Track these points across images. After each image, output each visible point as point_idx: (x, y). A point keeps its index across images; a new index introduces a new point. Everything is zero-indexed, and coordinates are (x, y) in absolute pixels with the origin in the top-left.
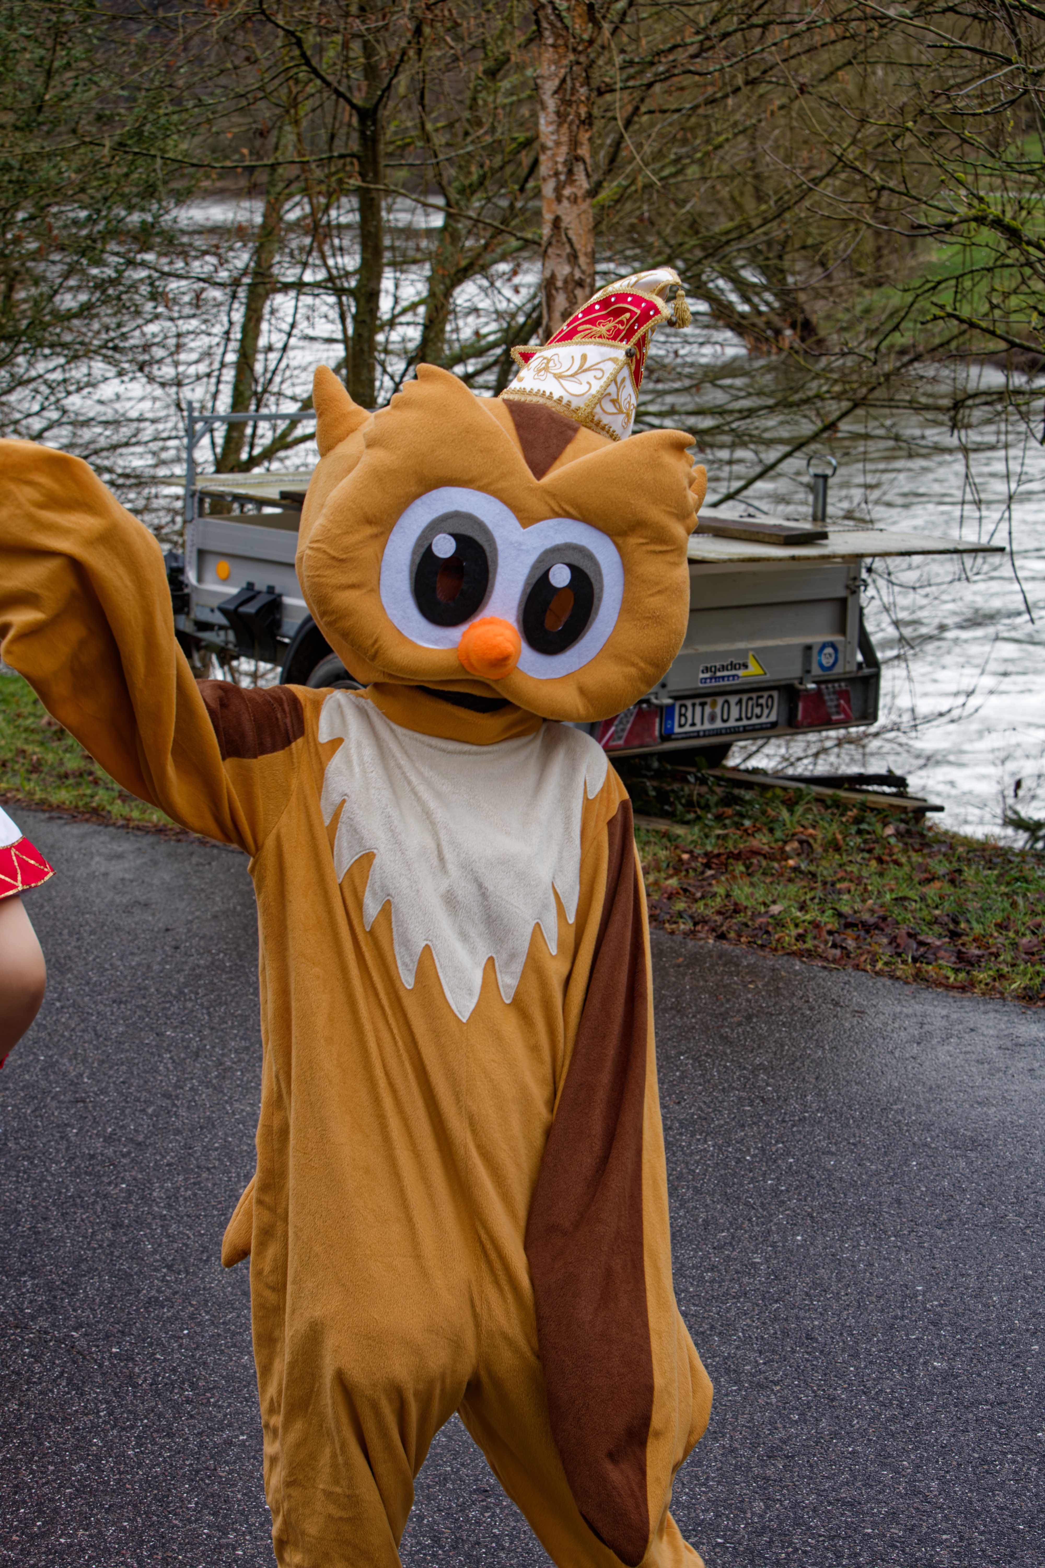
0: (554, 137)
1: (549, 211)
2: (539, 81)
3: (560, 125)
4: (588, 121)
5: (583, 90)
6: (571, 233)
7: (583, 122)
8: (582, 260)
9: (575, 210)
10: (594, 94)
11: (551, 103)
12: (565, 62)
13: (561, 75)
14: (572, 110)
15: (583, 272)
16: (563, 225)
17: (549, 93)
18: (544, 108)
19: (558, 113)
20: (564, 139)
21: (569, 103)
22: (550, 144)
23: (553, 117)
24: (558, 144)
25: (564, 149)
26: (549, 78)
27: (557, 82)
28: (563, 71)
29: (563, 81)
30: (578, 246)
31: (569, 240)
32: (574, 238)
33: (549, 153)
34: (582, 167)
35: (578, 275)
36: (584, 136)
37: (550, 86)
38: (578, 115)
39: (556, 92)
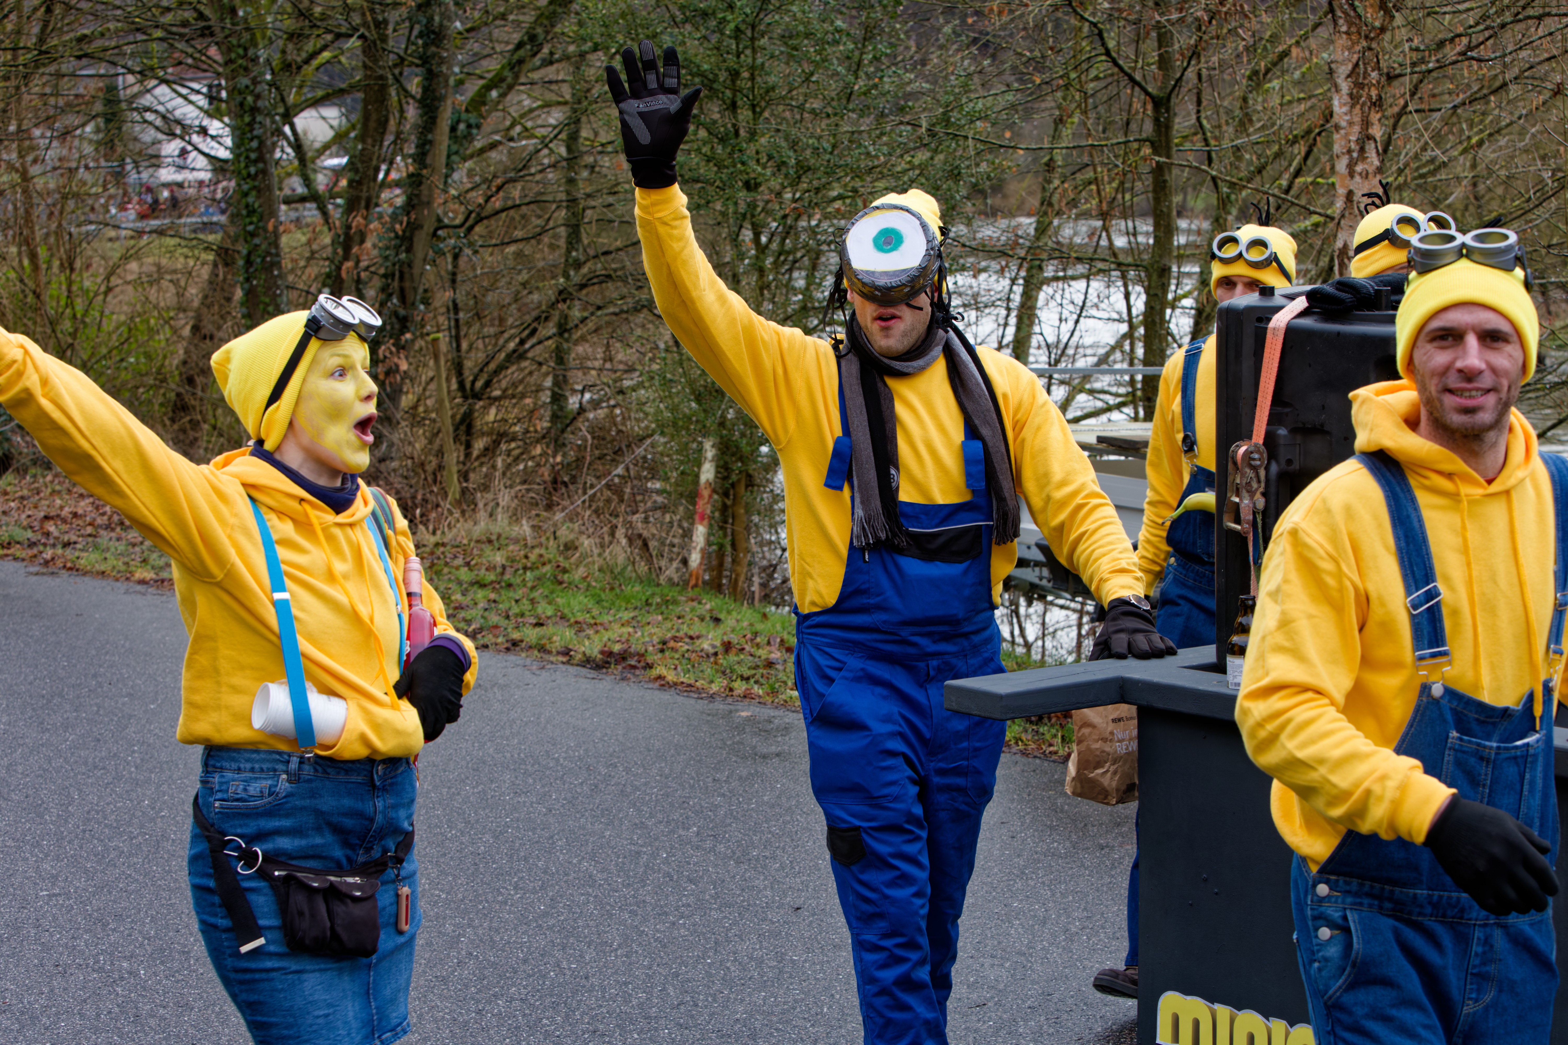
0: (1347, 118)
1: (1342, 186)
2: (1333, 66)
3: (1353, 106)
4: (1378, 104)
5: (1374, 75)
7: (1374, 104)
10: (1383, 79)
11: (1345, 86)
12: (1358, 48)
13: (1354, 60)
14: (1364, 93)
17: (1343, 76)
18: (1338, 90)
19: (1351, 95)
20: (1357, 119)
21: (1361, 86)
22: (1343, 124)
23: (1346, 99)
24: (1351, 123)
25: (1357, 129)
26: (1343, 63)
27: (1350, 66)
28: (1356, 56)
29: (1356, 65)
33: (1342, 132)
34: (1373, 145)
36: (1375, 117)
37: (1343, 70)
38: (1370, 97)
39: (1349, 76)
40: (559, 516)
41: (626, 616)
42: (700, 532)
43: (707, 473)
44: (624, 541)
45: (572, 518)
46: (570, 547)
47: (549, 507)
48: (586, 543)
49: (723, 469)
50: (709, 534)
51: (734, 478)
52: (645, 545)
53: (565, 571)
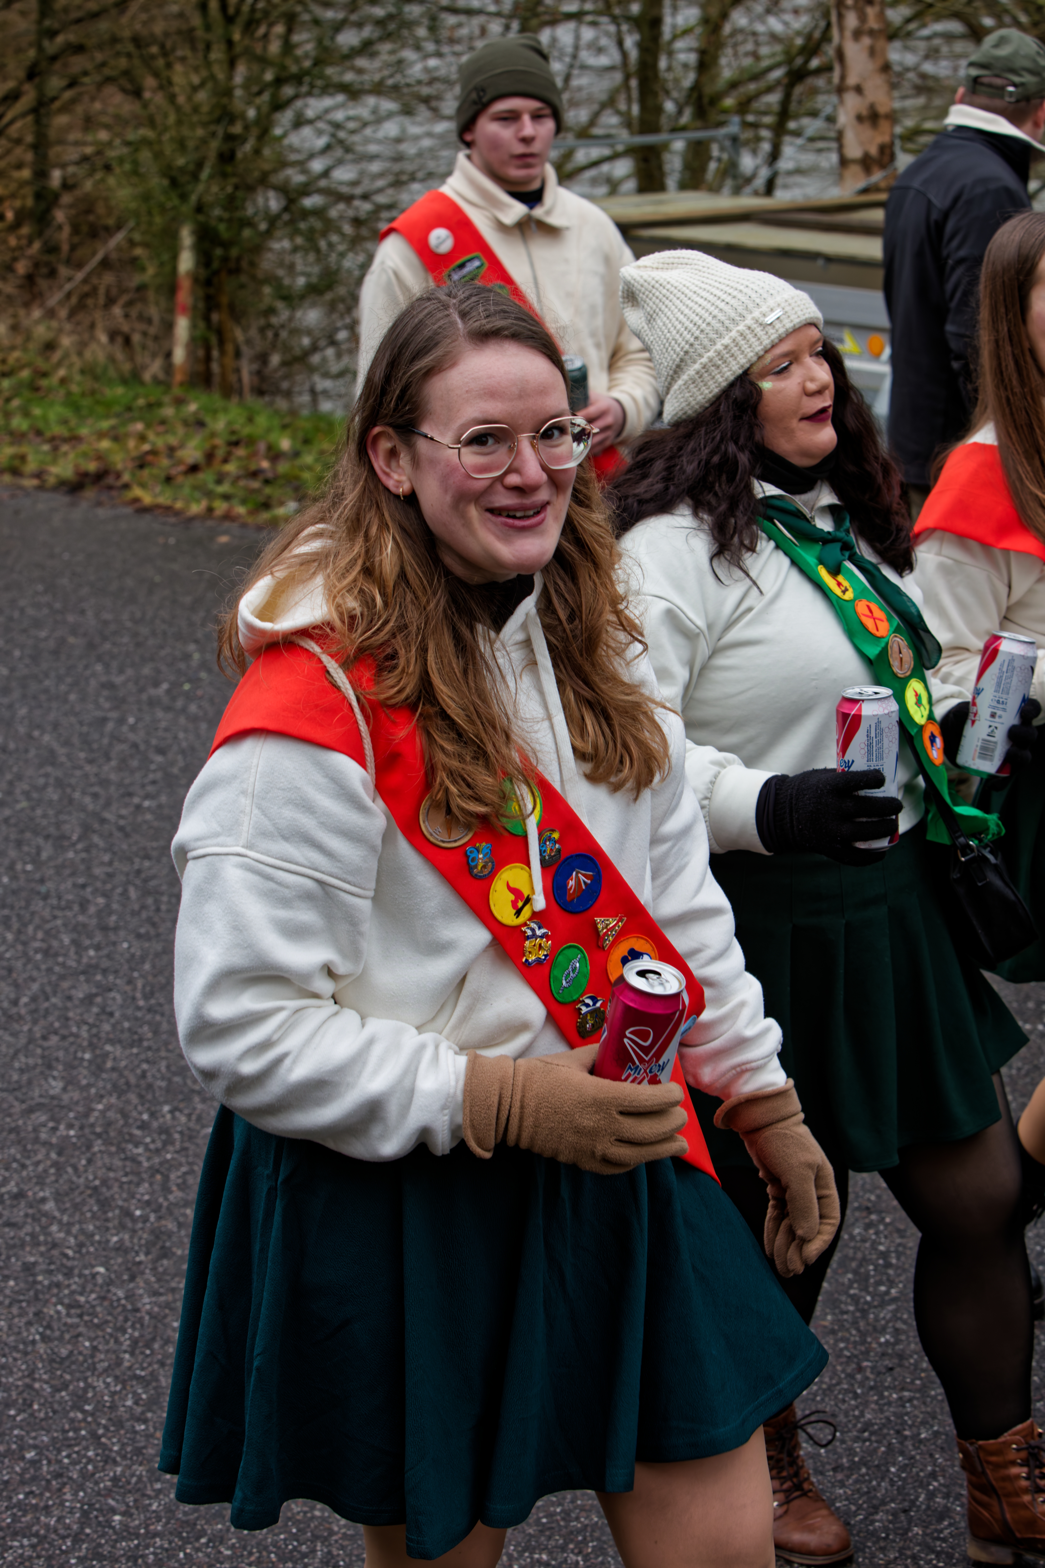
40: (37, 313)
41: (105, 424)
42: (182, 326)
43: (186, 262)
44: (103, 338)
45: (51, 314)
46: (50, 346)
47: (27, 305)
48: (66, 341)
49: (204, 256)
50: (193, 326)
51: (216, 265)
52: (127, 341)
53: (45, 375)
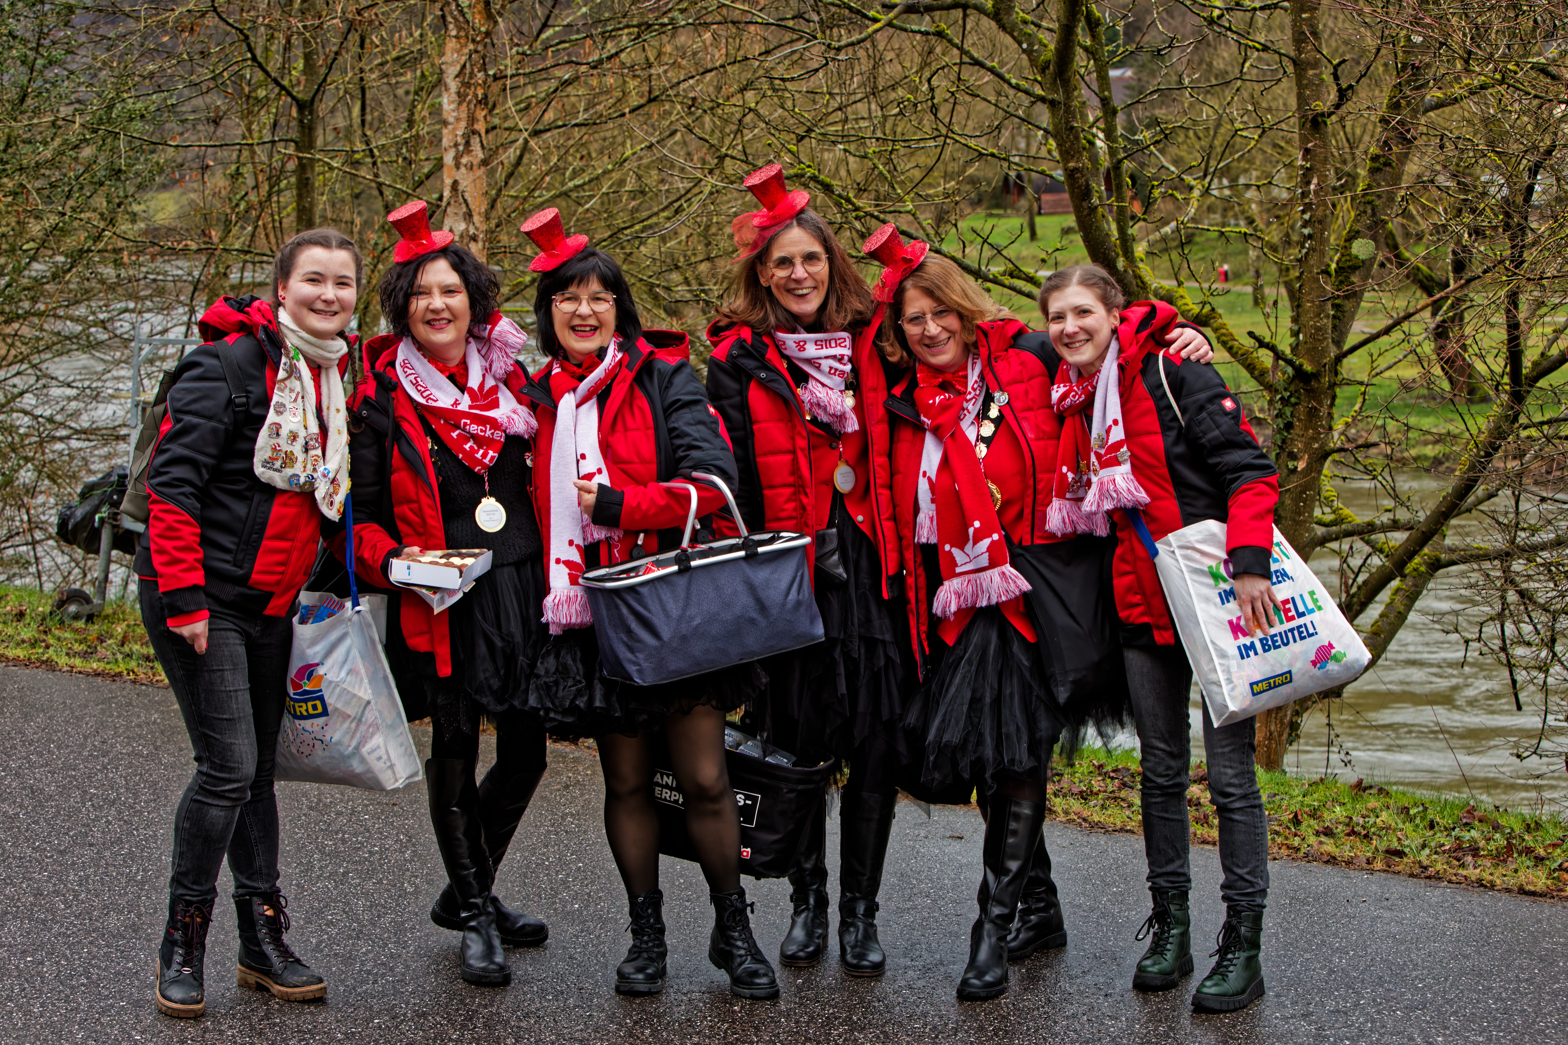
0: (454, 114)
1: (449, 176)
2: (443, 67)
3: (460, 104)
4: (483, 102)
5: (480, 75)
6: (467, 195)
7: (479, 102)
8: (476, 218)
9: (471, 176)
10: (489, 79)
11: (453, 85)
12: (466, 51)
13: (462, 62)
14: (471, 92)
15: (477, 229)
16: (461, 188)
17: (452, 76)
18: (447, 89)
19: (458, 93)
20: (464, 115)
21: (468, 86)
22: (451, 119)
23: (454, 97)
24: (458, 119)
25: (463, 124)
26: (452, 64)
27: (458, 68)
28: (464, 58)
29: (464, 66)
30: (472, 207)
31: (465, 201)
32: (469, 200)
33: (450, 127)
34: (477, 140)
35: (472, 231)
36: (480, 114)
37: (452, 71)
38: (476, 95)
39: (457, 76)
